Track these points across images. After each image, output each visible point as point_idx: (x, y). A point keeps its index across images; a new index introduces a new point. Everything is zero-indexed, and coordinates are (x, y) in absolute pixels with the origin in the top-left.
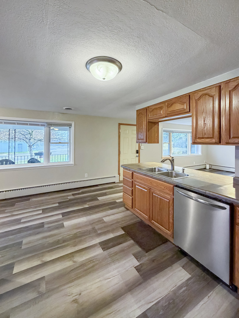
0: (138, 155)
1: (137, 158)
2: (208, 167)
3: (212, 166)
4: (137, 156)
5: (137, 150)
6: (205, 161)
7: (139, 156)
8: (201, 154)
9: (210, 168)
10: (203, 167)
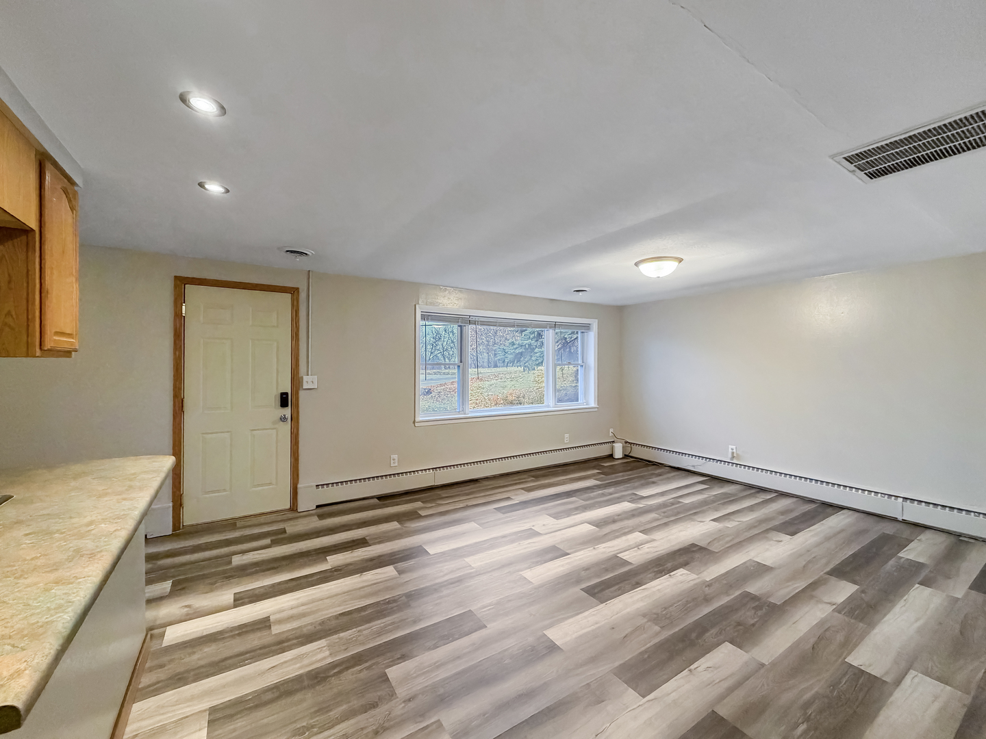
0: (287, 412)
1: (286, 428)
2: (618, 454)
3: (634, 447)
4: (283, 419)
5: (282, 394)
6: (611, 430)
7: (295, 419)
8: (596, 406)
9: (626, 456)
10: (603, 451)
